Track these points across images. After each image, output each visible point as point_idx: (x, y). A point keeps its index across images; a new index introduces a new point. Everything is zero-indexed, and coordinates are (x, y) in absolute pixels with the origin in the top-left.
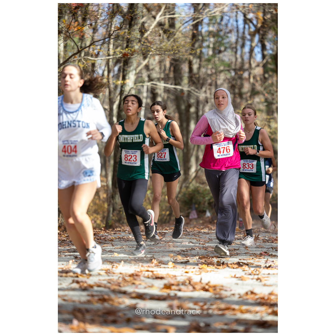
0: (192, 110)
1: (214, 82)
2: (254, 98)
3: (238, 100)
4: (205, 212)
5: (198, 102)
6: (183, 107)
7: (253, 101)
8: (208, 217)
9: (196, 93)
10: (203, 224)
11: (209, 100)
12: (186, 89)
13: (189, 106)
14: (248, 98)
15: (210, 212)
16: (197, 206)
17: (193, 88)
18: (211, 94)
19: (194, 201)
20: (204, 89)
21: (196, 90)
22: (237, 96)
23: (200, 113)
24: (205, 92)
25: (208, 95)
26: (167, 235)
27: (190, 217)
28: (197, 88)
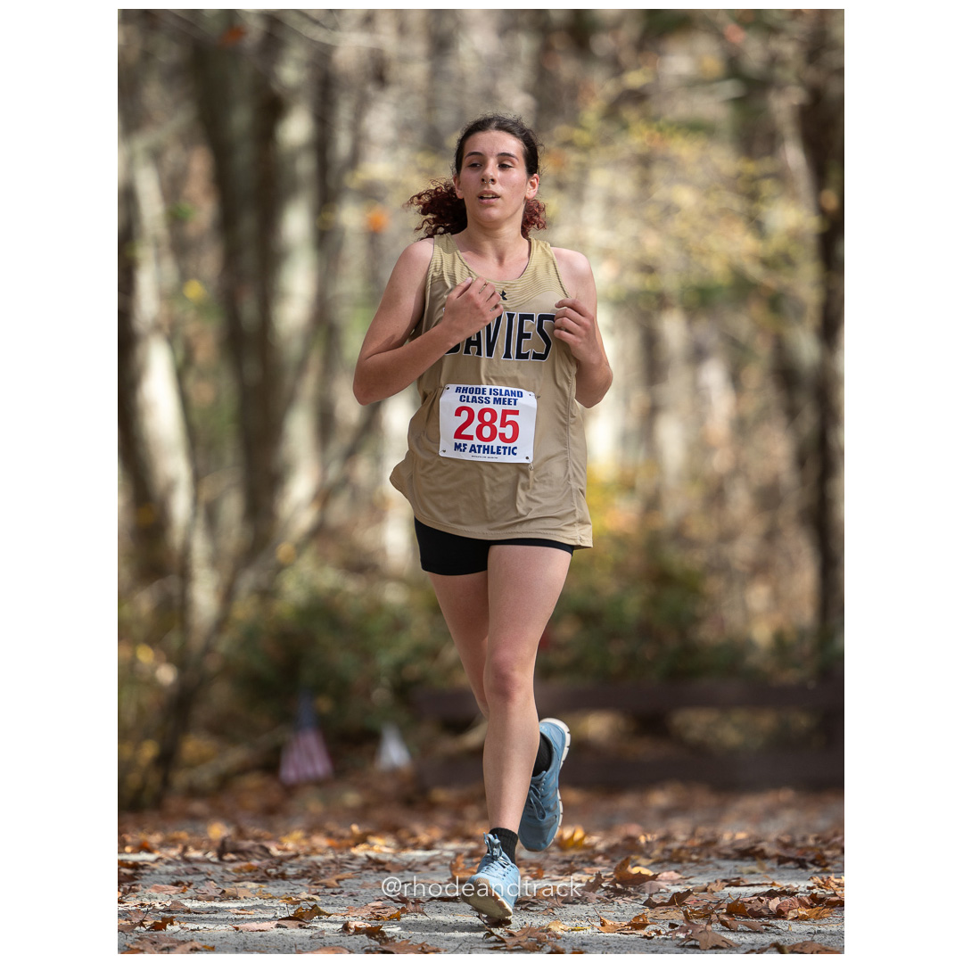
0: (294, 129)
2: (661, 54)
3: (567, 68)
7: (657, 76)
8: (394, 772)
9: (311, 31)
11: (394, 72)
14: (626, 56)
15: (405, 738)
16: (324, 705)
18: (400, 30)
19: (308, 675)
22: (559, 42)
24: (370, 21)
25: (388, 41)
26: (146, 880)
27: (289, 773)
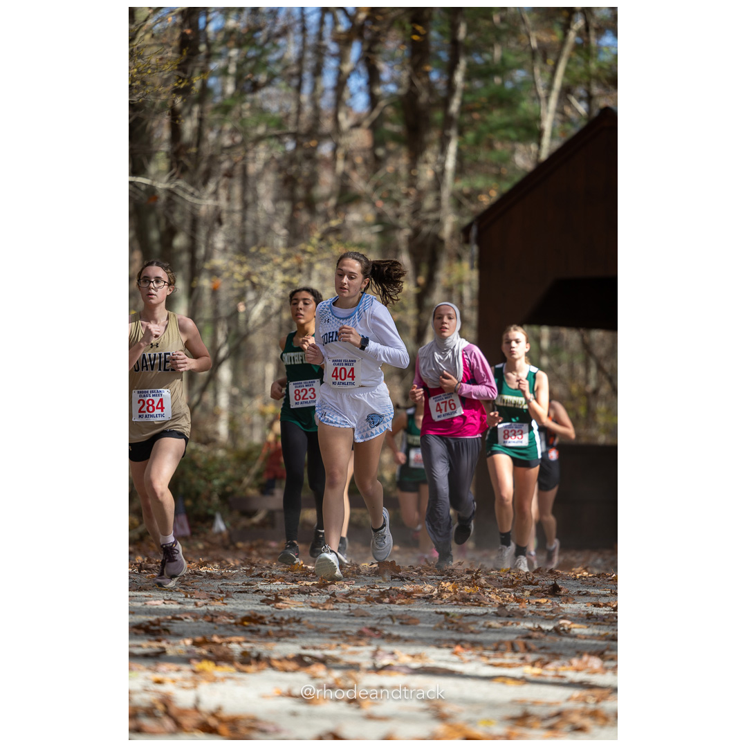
0: (180, 241)
1: (238, 169)
2: (346, 213)
3: (304, 217)
4: (210, 519)
5: (195, 221)
6: (154, 235)
7: (344, 221)
8: (220, 533)
9: (188, 197)
10: (205, 552)
11: (224, 216)
12: (161, 185)
13: (171, 232)
14: (331, 213)
15: (224, 519)
16: (189, 503)
17: (181, 183)
18: (229, 199)
20: (211, 186)
21: (191, 189)
22: (300, 205)
23: (201, 252)
24: (215, 194)
25: (223, 203)
28: (193, 184)
